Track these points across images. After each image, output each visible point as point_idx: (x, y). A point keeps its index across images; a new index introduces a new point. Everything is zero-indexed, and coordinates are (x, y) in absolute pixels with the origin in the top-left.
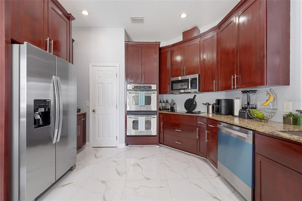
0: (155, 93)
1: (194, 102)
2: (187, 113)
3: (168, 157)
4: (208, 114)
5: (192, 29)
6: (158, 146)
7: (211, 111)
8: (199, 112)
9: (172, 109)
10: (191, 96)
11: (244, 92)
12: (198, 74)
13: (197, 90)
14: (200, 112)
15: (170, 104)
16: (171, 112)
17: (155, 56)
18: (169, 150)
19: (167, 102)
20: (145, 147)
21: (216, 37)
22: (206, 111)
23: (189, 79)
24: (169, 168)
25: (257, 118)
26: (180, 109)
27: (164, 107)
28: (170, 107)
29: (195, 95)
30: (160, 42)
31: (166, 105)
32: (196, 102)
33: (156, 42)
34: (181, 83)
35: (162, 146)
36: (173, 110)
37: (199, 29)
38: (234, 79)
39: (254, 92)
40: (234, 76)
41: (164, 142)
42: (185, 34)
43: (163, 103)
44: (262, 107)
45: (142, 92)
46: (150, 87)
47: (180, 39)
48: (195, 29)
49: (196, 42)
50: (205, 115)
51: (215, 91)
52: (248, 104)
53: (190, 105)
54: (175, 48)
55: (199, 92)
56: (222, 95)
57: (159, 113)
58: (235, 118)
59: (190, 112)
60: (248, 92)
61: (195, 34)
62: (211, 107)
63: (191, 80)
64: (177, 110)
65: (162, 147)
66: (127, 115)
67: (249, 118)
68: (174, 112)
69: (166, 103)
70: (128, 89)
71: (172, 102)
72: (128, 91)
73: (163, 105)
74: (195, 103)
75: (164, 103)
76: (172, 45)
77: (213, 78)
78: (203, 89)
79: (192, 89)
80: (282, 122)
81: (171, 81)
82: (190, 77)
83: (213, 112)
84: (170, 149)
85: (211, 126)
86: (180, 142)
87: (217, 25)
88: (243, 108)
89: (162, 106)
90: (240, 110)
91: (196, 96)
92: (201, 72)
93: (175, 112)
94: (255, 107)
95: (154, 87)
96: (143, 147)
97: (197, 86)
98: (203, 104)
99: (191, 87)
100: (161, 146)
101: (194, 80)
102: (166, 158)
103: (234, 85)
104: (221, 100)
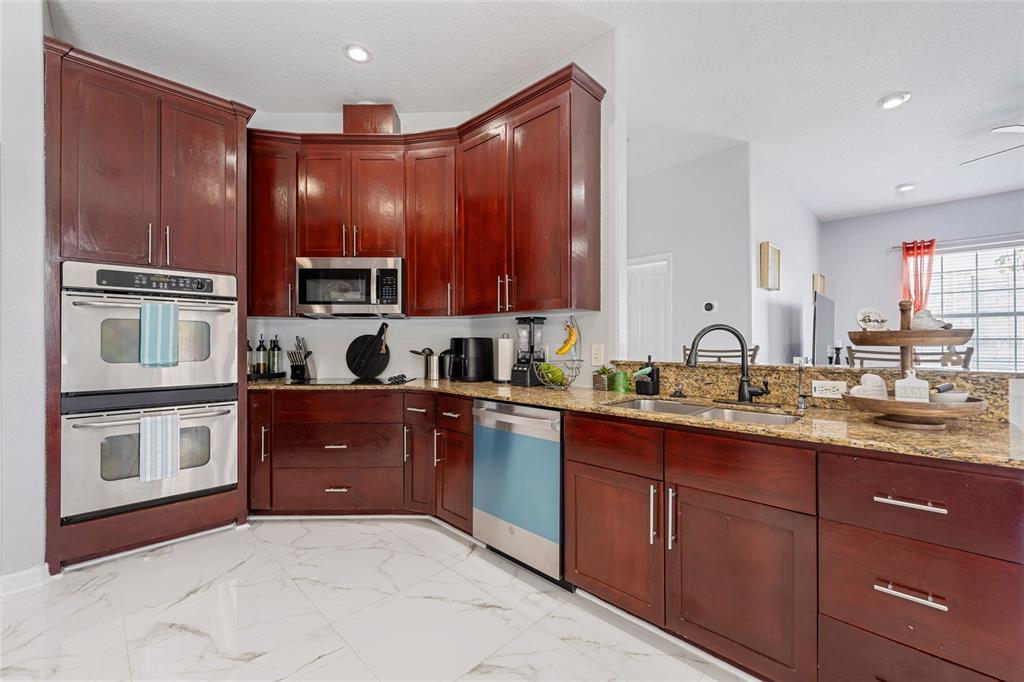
0: (228, 311)
1: (383, 347)
2: (355, 383)
3: (300, 552)
4: (426, 383)
5: (378, 106)
6: (247, 526)
7: (435, 373)
8: (401, 379)
9: (300, 373)
10: (371, 328)
11: (522, 321)
12: (400, 259)
13: (397, 309)
14: (404, 376)
15: (291, 355)
16: (292, 384)
17: (232, 159)
18: (298, 526)
19: (275, 346)
20: (175, 547)
21: (451, 159)
22: (422, 375)
23: (370, 270)
24: (324, 584)
25: (553, 382)
26: (331, 371)
27: (265, 369)
28: (292, 367)
29: (384, 326)
30: (254, 110)
31: (269, 358)
32: (387, 347)
33: (231, 103)
34: (342, 282)
35: (262, 521)
36: (303, 379)
37: (399, 114)
38: (503, 285)
39: (541, 320)
40: (503, 278)
41: (271, 505)
42: (353, 113)
43: (258, 349)
44: (556, 357)
45: (160, 304)
46: (208, 285)
47: (332, 124)
48: (386, 109)
49: (393, 156)
50: (419, 385)
51: (451, 314)
52: (532, 349)
53: (367, 355)
54: (311, 150)
55: (403, 316)
56: (464, 327)
57: (250, 392)
58: (500, 388)
59: (366, 379)
60: (532, 320)
61: (388, 129)
62: (435, 360)
63: (377, 276)
64: (319, 377)
65: (264, 526)
66: (63, 417)
67: (537, 383)
68: (308, 384)
69: (273, 349)
70: (64, 285)
71: (299, 347)
72: (64, 293)
73: (258, 359)
74: (383, 351)
75: (265, 349)
76: (302, 135)
77: (445, 277)
78: (416, 308)
79: (381, 303)
80: (592, 386)
81: (300, 270)
82: (374, 264)
83: (442, 375)
84: (301, 521)
85: (449, 414)
86: (341, 488)
87: (456, 125)
88: (519, 360)
89: (255, 363)
90: (515, 366)
91: (387, 326)
92: (410, 253)
93: (312, 382)
94: (542, 357)
95: (225, 285)
96: (168, 549)
97: (396, 295)
98: (413, 352)
99: (378, 297)
100: (255, 521)
101: (386, 275)
102: (297, 556)
103: (503, 303)
104: (466, 340)
